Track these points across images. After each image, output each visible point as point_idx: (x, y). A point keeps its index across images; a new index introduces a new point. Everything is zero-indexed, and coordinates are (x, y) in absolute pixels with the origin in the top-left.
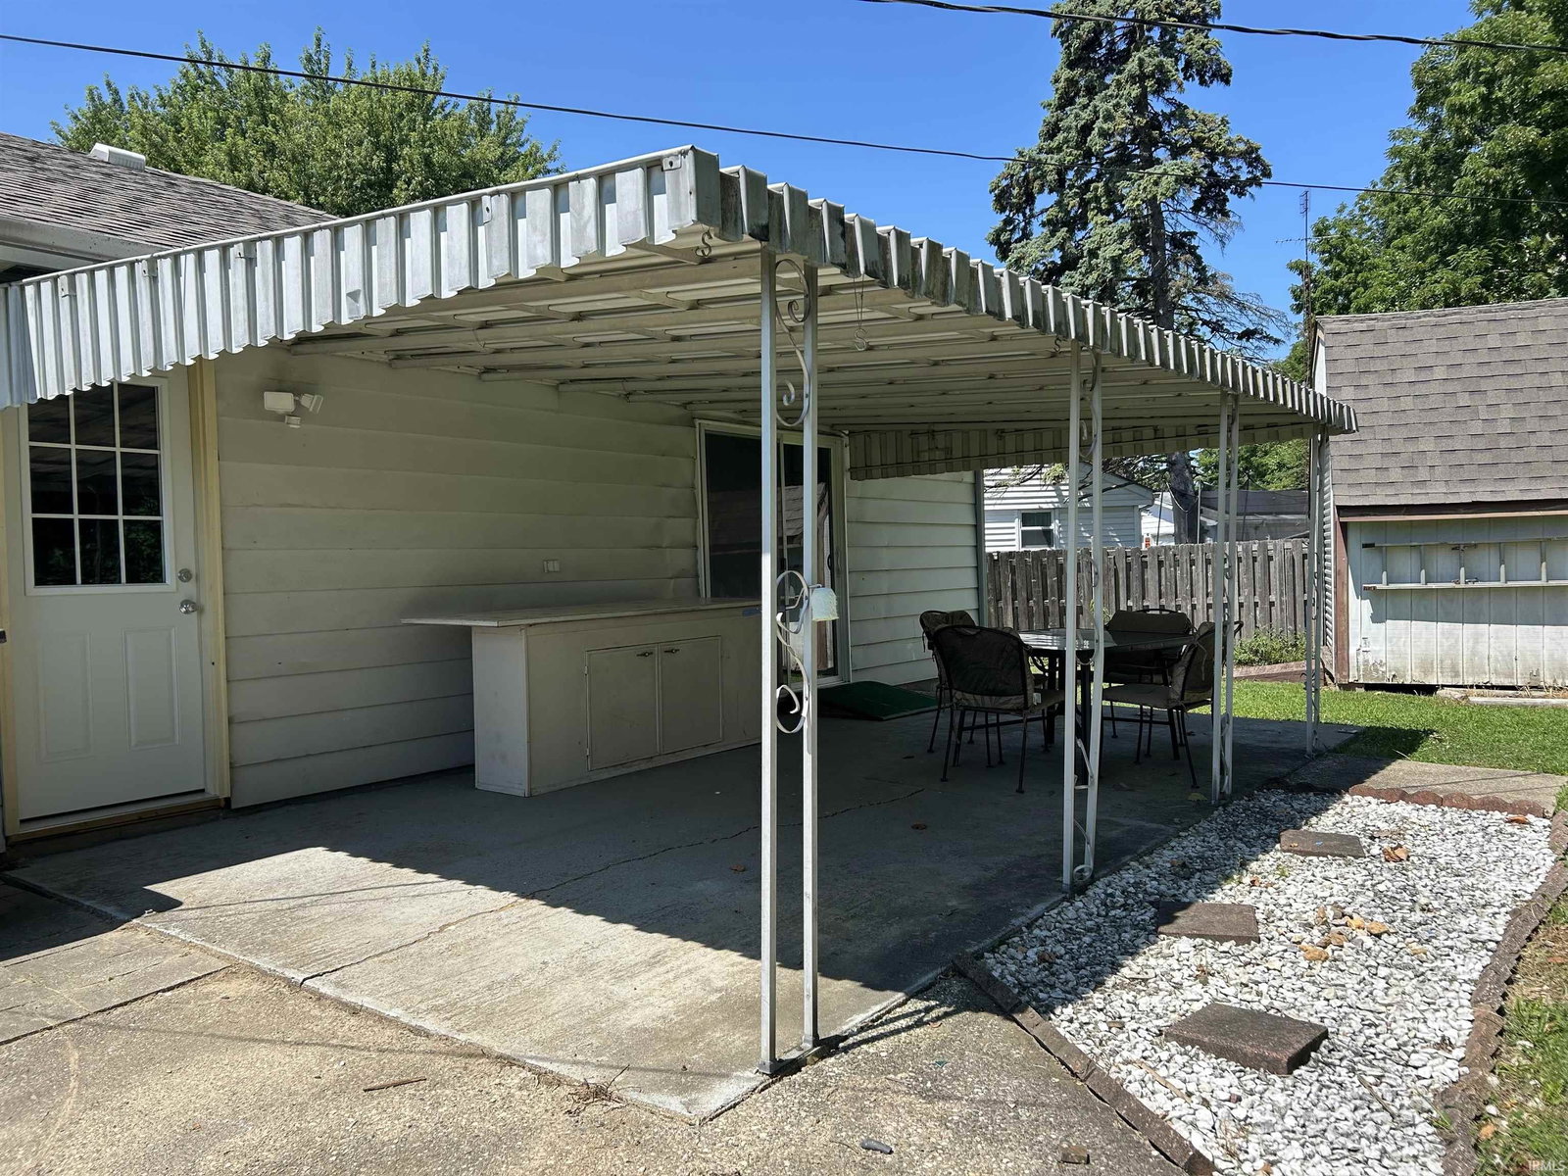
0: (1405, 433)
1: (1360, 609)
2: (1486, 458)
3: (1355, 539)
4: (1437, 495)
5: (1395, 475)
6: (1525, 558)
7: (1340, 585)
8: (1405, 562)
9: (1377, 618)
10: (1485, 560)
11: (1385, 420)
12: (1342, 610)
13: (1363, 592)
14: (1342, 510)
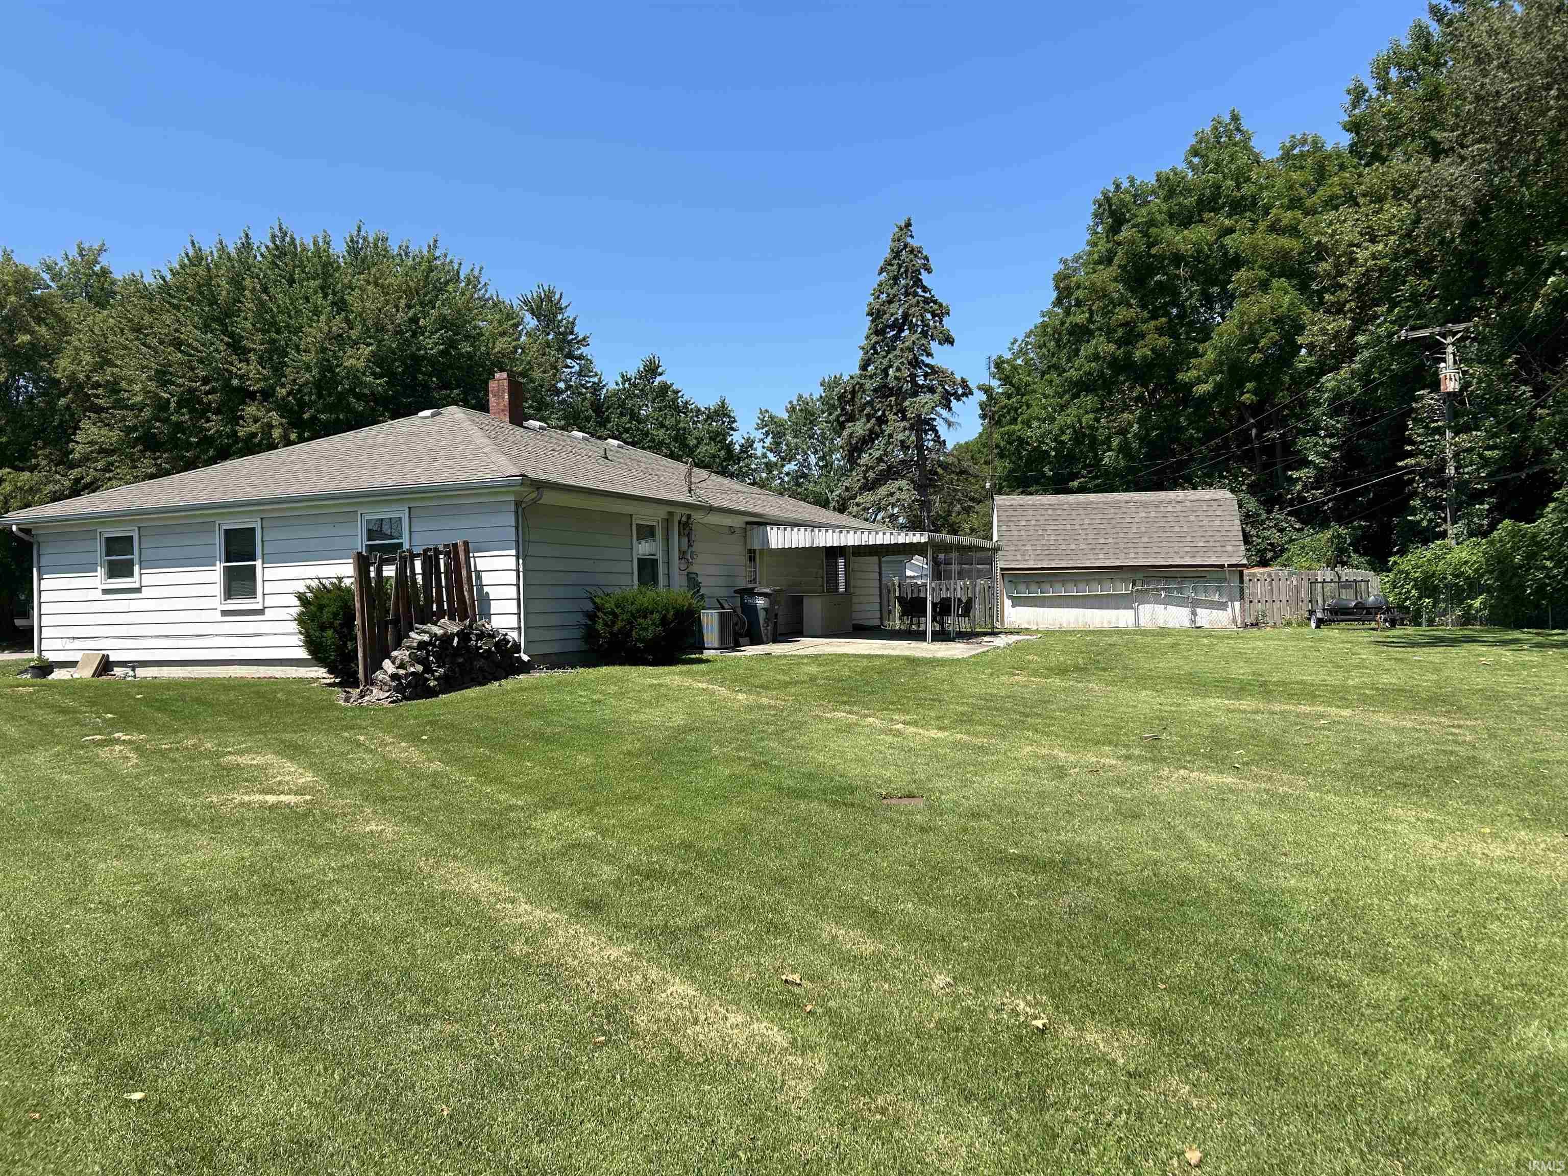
0: (1021, 543)
1: (1008, 603)
2: (1046, 552)
3: (1006, 580)
4: (1031, 564)
5: (1019, 557)
6: (1058, 586)
7: (1002, 595)
8: (1022, 587)
9: (1013, 606)
10: (1046, 586)
11: (1015, 538)
12: (1002, 604)
13: (1009, 597)
14: (1002, 569)
